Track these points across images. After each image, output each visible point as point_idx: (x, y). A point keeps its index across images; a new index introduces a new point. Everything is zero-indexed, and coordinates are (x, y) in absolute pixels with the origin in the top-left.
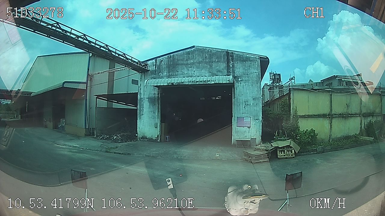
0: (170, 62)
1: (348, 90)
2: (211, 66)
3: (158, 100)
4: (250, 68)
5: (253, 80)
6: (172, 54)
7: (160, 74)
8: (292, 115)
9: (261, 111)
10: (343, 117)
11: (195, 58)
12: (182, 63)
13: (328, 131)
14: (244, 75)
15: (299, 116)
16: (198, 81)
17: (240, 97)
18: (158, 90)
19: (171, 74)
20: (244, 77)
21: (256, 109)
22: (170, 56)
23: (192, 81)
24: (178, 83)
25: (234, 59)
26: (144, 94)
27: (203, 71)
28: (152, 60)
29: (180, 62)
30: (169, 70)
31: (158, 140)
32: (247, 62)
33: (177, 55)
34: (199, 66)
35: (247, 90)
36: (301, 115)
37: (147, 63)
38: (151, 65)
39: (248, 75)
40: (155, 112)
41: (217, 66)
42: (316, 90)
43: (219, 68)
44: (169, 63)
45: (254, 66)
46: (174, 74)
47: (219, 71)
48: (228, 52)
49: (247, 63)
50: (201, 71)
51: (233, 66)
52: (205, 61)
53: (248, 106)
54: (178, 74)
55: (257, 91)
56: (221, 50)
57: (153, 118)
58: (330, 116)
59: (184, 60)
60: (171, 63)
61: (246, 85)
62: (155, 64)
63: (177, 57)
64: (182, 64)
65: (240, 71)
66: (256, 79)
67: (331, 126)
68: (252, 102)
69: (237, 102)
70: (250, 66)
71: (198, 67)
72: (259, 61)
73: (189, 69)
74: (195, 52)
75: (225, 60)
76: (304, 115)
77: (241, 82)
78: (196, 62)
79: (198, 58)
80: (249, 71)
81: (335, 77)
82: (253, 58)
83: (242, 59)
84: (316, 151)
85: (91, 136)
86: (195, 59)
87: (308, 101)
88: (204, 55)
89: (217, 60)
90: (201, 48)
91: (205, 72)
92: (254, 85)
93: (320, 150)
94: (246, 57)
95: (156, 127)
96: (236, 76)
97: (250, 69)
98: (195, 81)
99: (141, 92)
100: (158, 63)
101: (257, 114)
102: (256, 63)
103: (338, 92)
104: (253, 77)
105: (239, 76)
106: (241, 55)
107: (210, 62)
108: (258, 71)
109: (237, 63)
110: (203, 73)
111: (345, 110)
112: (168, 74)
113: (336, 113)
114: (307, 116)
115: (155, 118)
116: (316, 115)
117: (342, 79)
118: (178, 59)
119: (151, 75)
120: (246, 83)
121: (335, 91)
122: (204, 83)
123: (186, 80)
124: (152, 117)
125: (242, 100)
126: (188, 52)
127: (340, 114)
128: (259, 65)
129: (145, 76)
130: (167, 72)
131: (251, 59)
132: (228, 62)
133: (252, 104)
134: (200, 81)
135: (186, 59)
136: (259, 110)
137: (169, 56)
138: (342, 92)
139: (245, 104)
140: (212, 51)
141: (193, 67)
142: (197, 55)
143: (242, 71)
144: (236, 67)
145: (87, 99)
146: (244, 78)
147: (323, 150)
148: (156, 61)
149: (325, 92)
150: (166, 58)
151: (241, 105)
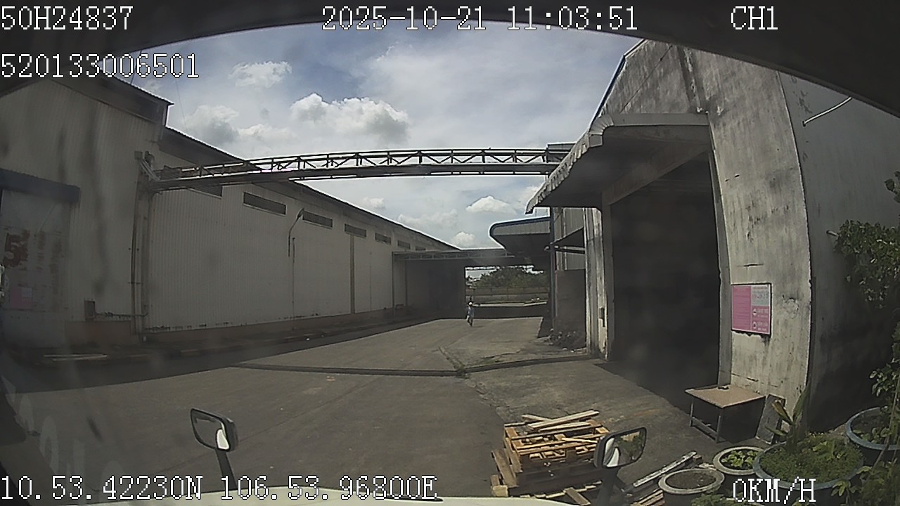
3: (603, 242)
17: (731, 187)
18: (601, 212)
20: (727, 90)
21: (786, 237)
26: (589, 230)
31: (606, 356)
41: (667, 91)
43: (671, 94)
51: (693, 67)
52: (646, 88)
53: (760, 228)
61: (739, 123)
65: (714, 74)
68: (769, 203)
75: (676, 60)
77: (724, 118)
89: (662, 71)
95: (602, 317)
96: (708, 104)
101: (792, 266)
105: (714, 100)
107: (653, 85)
115: (602, 292)
120: (737, 115)
124: (599, 292)
132: (682, 60)
133: (769, 215)
139: (751, 219)
142: (633, 82)
144: (702, 66)
146: (727, 97)
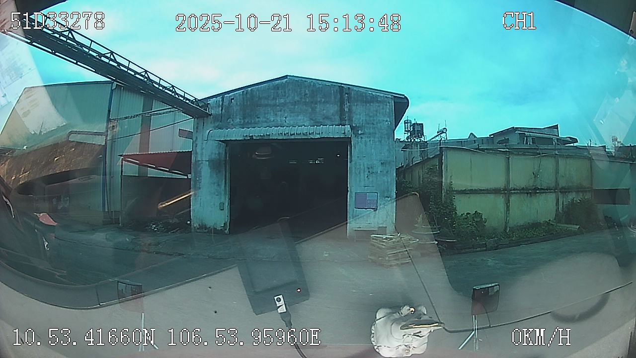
0: (247, 100)
1: (535, 151)
2: (314, 109)
3: (225, 164)
4: (378, 114)
5: (382, 133)
6: (250, 89)
7: (229, 121)
8: (445, 189)
9: (395, 183)
10: (527, 193)
11: (287, 95)
12: (266, 103)
13: (503, 215)
14: (367, 125)
15: (456, 191)
16: (294, 134)
17: (360, 159)
18: (226, 146)
19: (248, 122)
20: (367, 127)
21: (386, 180)
22: (247, 90)
23: (284, 134)
24: (261, 136)
25: (352, 99)
26: (202, 154)
27: (300, 118)
28: (216, 97)
29: (262, 101)
30: (243, 115)
31: (226, 231)
32: (373, 103)
33: (258, 89)
34: (294, 108)
35: (371, 149)
36: (460, 189)
37: (209, 102)
38: (215, 105)
39: (374, 124)
40: (220, 184)
41: (324, 110)
42: (483, 150)
43: (326, 112)
44: (244, 103)
45: (384, 111)
46: (253, 121)
47: (327, 118)
48: (343, 87)
49: (373, 105)
50: (298, 116)
51: (349, 109)
52: (304, 100)
53: (374, 175)
54: (259, 121)
55: (387, 150)
56: (330, 84)
57: (217, 194)
58: (506, 192)
59: (269, 98)
60: (247, 102)
61: (370, 141)
62: (221, 104)
63: (258, 93)
64: (266, 105)
65: (362, 118)
66: (387, 131)
67: (508, 207)
68: (379, 169)
69: (355, 168)
70: (377, 111)
71: (292, 111)
72: (392, 103)
73: (278, 113)
74: (288, 85)
75: (337, 100)
76: (465, 190)
77: (362, 136)
78: (290, 102)
79: (293, 95)
80: (375, 118)
81: (514, 130)
82: (382, 98)
83: (365, 99)
84: (486, 247)
85: (113, 224)
86: (288, 97)
87: (471, 168)
88: (303, 92)
89: (323, 100)
90: (297, 79)
91: (303, 119)
92: (383, 141)
93: (491, 245)
94: (371, 95)
95: (222, 209)
96: (354, 127)
97: (376, 115)
98: (288, 133)
99: (198, 151)
100: (226, 103)
101: (388, 187)
102: (387, 105)
103: (520, 153)
104: (383, 128)
105: (358, 127)
106: (363, 92)
107: (312, 102)
108: (390, 119)
109: (357, 105)
110: (300, 120)
111: (531, 183)
112: (242, 121)
113: (515, 187)
114: (468, 192)
115: (221, 194)
116: (484, 190)
117: (526, 133)
118: (259, 96)
119: (214, 123)
120: (370, 137)
121: (515, 153)
122: (303, 138)
123: (274, 132)
124: (214, 193)
125: (364, 165)
126: (277, 85)
127: (523, 189)
128: (392, 108)
129: (204, 123)
130: (242, 118)
131: (379, 99)
132: (342, 104)
133: (379, 172)
134: (297, 133)
135: (272, 96)
136: (391, 181)
137: (245, 92)
138: (527, 153)
139: (369, 172)
140: (317, 85)
141: (284, 111)
142: (291, 91)
143: (364, 119)
144: (355, 112)
145: (106, 162)
146: (367, 129)
147: (496, 245)
148: (223, 98)
149: (498, 153)
150: (240, 95)
151: (362, 174)
